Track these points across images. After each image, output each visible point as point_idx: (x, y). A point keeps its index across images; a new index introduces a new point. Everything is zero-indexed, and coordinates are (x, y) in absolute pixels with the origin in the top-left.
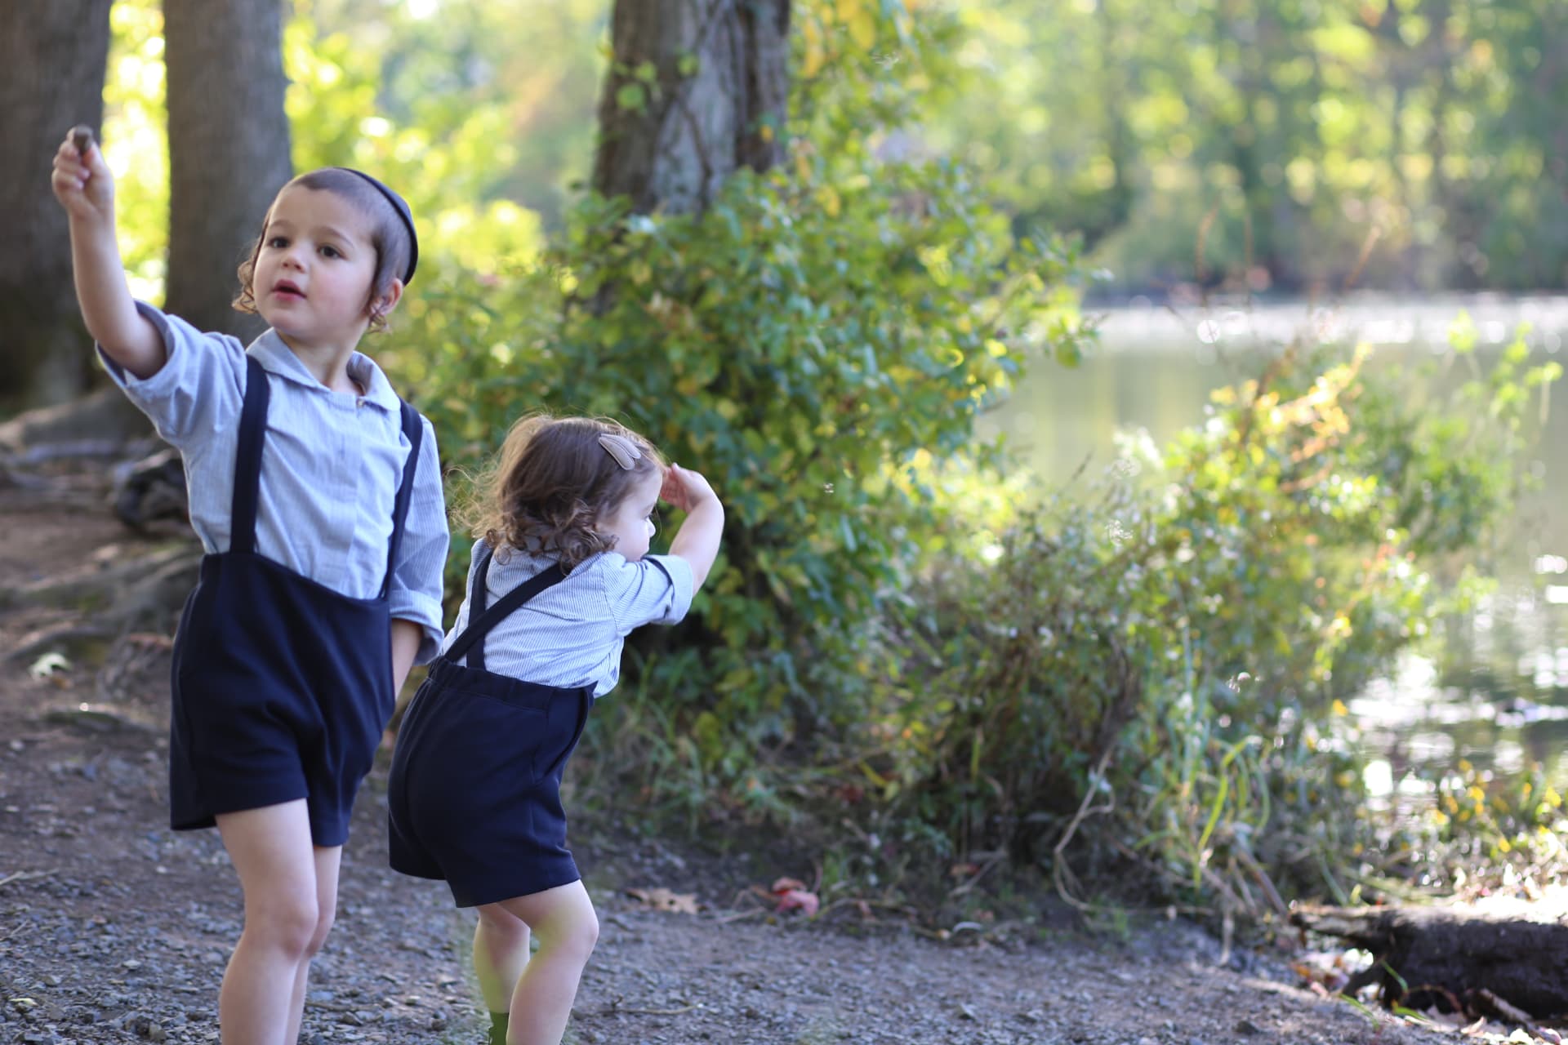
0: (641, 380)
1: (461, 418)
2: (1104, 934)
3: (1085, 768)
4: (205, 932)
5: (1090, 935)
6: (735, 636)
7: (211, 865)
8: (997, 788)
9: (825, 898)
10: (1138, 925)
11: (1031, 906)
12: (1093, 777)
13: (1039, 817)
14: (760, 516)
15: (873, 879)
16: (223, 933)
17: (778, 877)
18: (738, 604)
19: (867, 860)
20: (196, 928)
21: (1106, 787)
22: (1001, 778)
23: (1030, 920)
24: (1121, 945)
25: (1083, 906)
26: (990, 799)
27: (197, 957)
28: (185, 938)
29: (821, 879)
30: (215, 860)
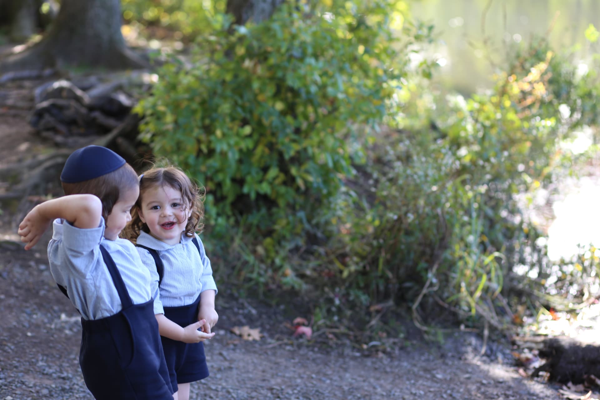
0: (241, 97)
1: (164, 114)
2: (433, 342)
3: (426, 270)
4: (43, 374)
5: (427, 343)
6: (282, 203)
7: (51, 329)
8: (390, 275)
9: (315, 328)
10: (447, 336)
11: (403, 328)
12: (430, 275)
13: (408, 284)
14: (292, 153)
15: (336, 318)
16: (51, 375)
17: (296, 317)
18: (283, 189)
19: (334, 309)
20: (40, 372)
21: (434, 281)
22: (391, 270)
23: (402, 335)
24: (439, 347)
25: (425, 328)
26: (387, 280)
27: (38, 392)
28: (34, 378)
29: (314, 319)
30: (53, 326)
